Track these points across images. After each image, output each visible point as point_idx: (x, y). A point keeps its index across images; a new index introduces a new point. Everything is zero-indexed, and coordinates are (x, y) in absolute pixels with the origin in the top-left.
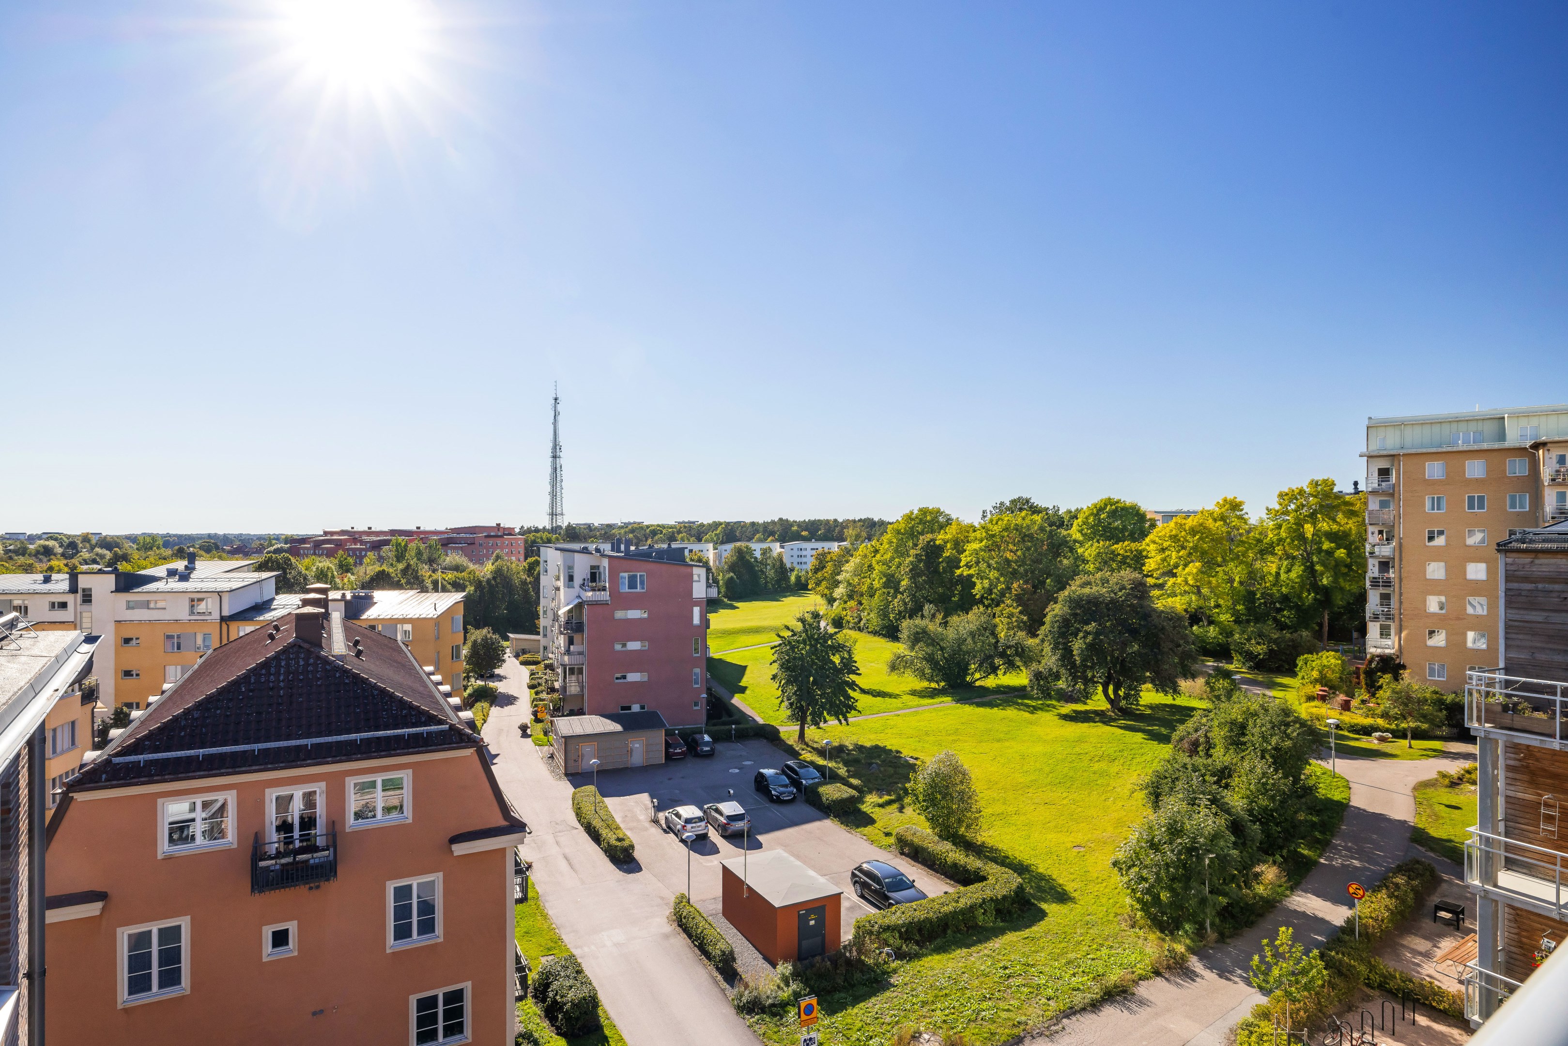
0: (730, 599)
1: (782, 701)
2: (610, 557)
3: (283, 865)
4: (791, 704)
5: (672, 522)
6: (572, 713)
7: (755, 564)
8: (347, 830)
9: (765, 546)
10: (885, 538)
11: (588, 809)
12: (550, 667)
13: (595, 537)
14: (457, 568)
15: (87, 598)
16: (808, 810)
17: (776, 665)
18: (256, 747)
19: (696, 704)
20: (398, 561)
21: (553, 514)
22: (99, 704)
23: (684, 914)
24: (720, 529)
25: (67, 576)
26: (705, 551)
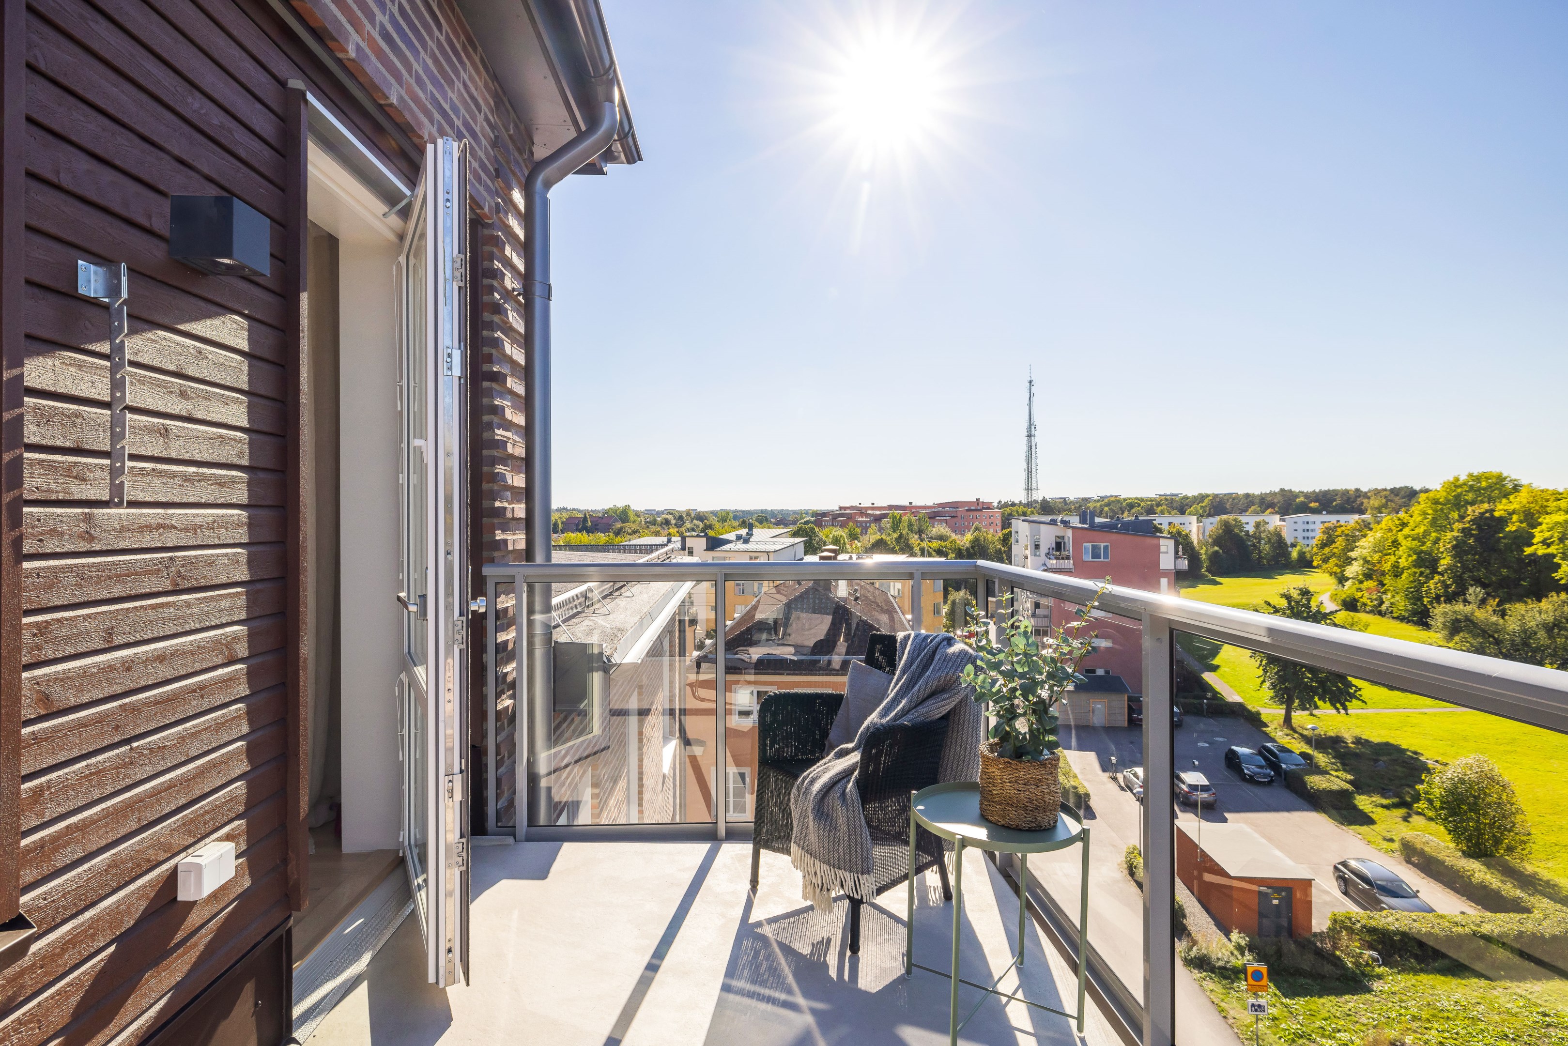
0: (1214, 575)
1: (1264, 681)
2: (1073, 528)
4: (1274, 686)
5: (1152, 495)
7: (1245, 537)
9: (1259, 518)
10: (1416, 509)
13: (1070, 510)
14: (941, 538)
16: (1287, 796)
21: (1028, 489)
22: (698, 627)
23: (1135, 864)
24: (1206, 501)
26: (1187, 524)
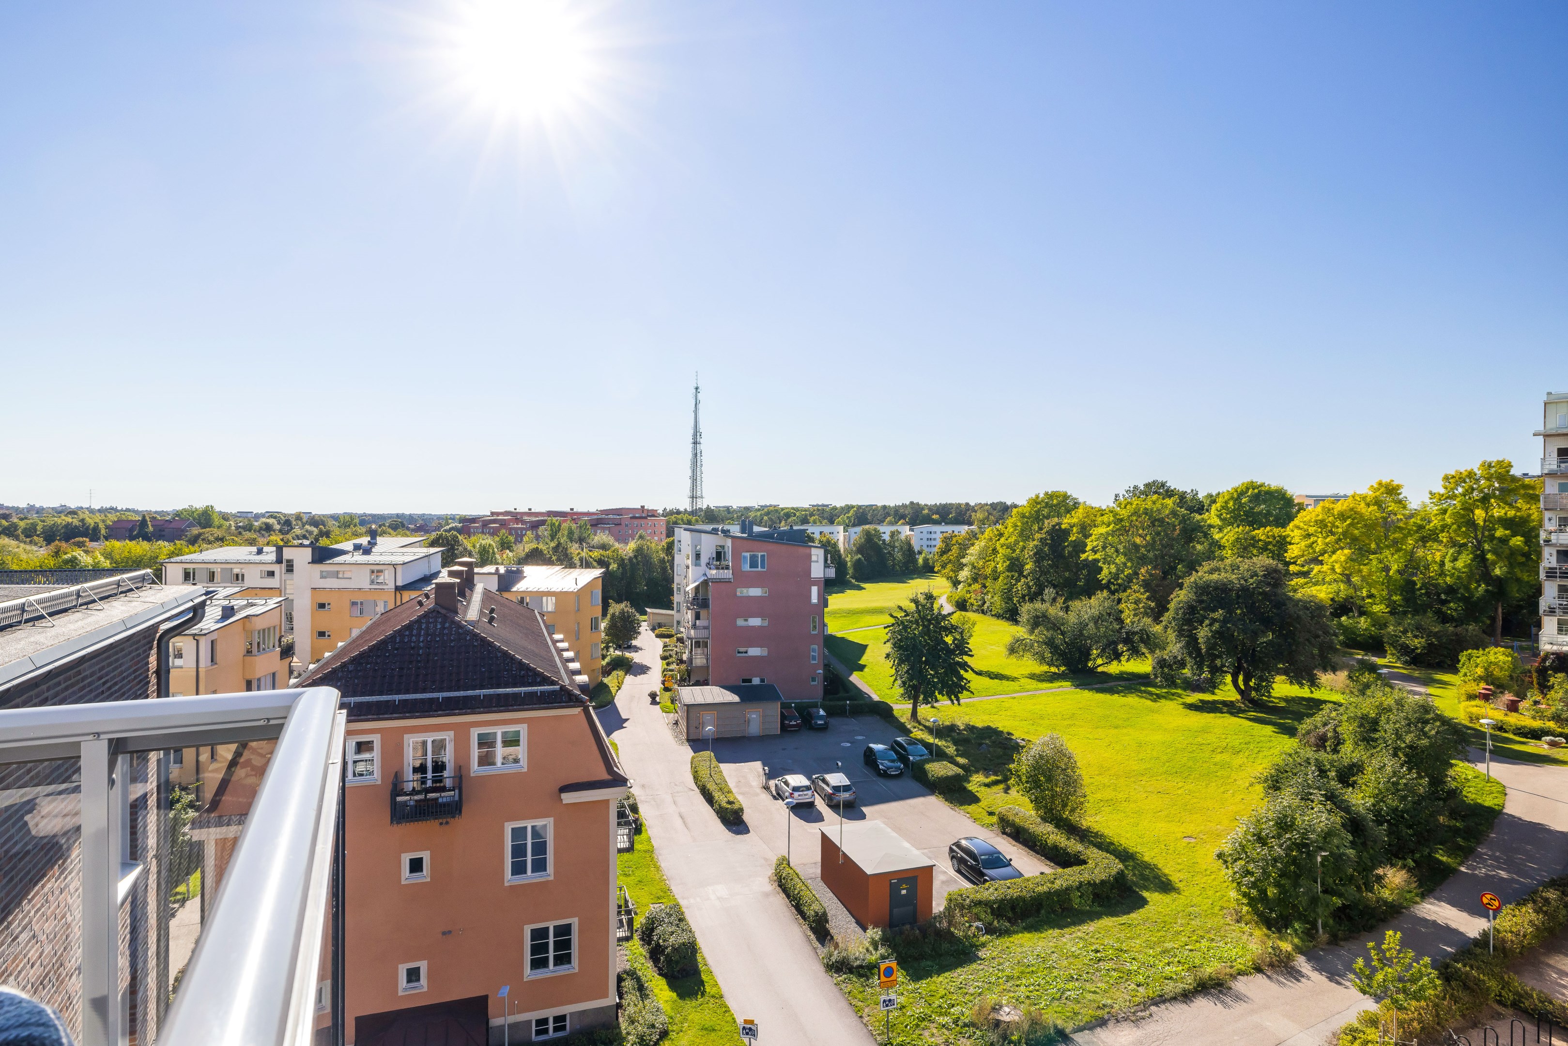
0: (857, 580)
1: (896, 680)
2: (733, 537)
3: (416, 801)
4: (904, 683)
5: (806, 505)
6: (697, 683)
7: (883, 546)
8: (472, 775)
9: (894, 528)
10: (1010, 522)
11: (704, 773)
12: (681, 640)
13: (727, 518)
14: (604, 547)
15: (290, 568)
16: (914, 785)
17: (889, 645)
18: (397, 697)
19: (813, 680)
20: (552, 540)
21: (693, 498)
22: (294, 659)
23: (784, 875)
24: (851, 512)
25: (276, 549)
26: (835, 534)
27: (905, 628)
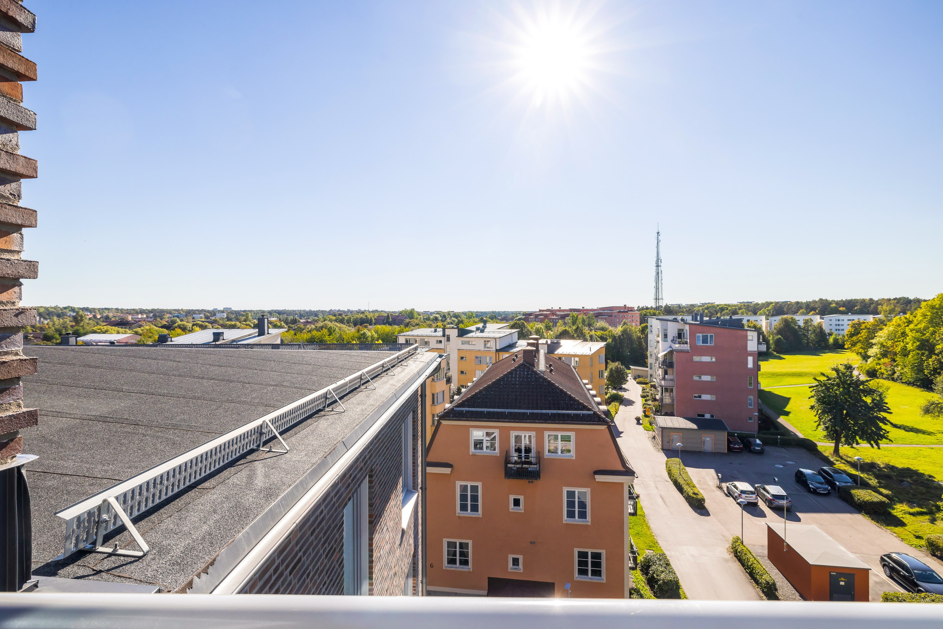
0: (778, 353)
1: (819, 425)
2: (690, 324)
3: (517, 468)
4: (827, 428)
5: (735, 303)
6: (666, 414)
7: (798, 330)
8: (545, 457)
9: (807, 317)
10: (919, 312)
11: (675, 471)
12: (654, 386)
13: (683, 312)
14: (603, 329)
15: (448, 339)
16: (842, 504)
17: (813, 400)
19: (750, 419)
20: (573, 325)
21: (657, 299)
22: (452, 385)
23: (739, 550)
24: (771, 306)
25: (442, 329)
26: (759, 321)
27: (828, 389)
